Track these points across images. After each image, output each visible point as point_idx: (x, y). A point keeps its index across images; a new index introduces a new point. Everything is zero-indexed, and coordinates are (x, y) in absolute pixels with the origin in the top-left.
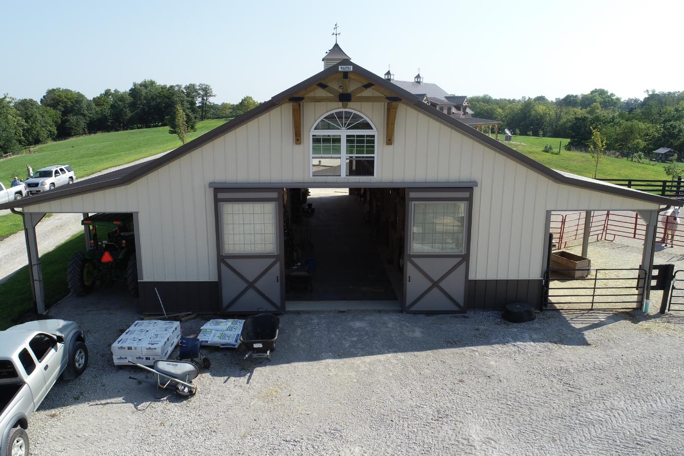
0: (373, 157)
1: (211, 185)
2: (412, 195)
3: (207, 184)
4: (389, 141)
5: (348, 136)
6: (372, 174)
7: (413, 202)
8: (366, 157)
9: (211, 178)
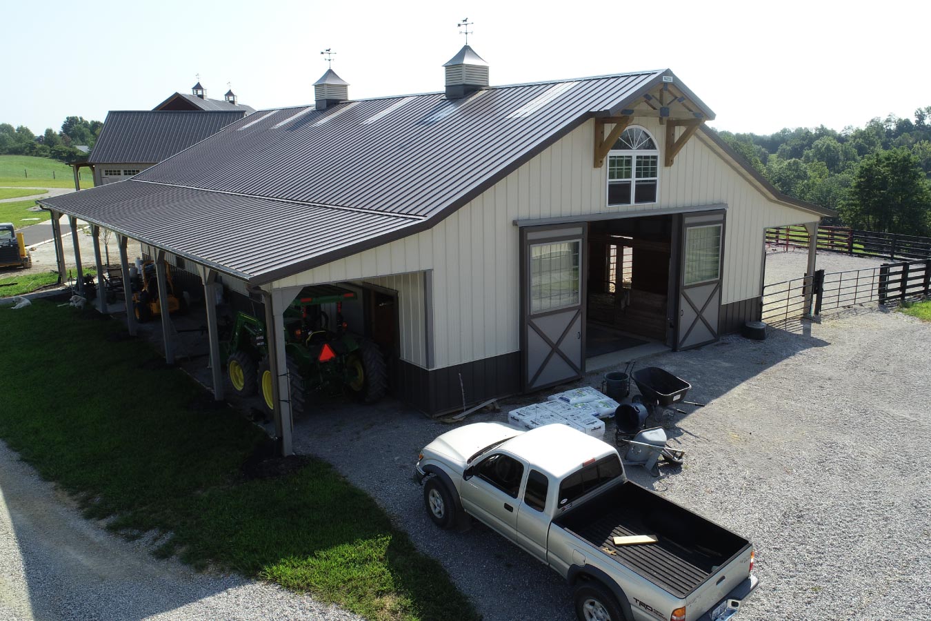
0: (655, 181)
1: (515, 223)
2: (687, 220)
3: (510, 220)
4: (668, 162)
5: (638, 157)
6: (653, 199)
7: (688, 228)
8: (643, 181)
9: (513, 215)
